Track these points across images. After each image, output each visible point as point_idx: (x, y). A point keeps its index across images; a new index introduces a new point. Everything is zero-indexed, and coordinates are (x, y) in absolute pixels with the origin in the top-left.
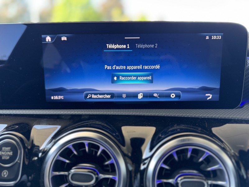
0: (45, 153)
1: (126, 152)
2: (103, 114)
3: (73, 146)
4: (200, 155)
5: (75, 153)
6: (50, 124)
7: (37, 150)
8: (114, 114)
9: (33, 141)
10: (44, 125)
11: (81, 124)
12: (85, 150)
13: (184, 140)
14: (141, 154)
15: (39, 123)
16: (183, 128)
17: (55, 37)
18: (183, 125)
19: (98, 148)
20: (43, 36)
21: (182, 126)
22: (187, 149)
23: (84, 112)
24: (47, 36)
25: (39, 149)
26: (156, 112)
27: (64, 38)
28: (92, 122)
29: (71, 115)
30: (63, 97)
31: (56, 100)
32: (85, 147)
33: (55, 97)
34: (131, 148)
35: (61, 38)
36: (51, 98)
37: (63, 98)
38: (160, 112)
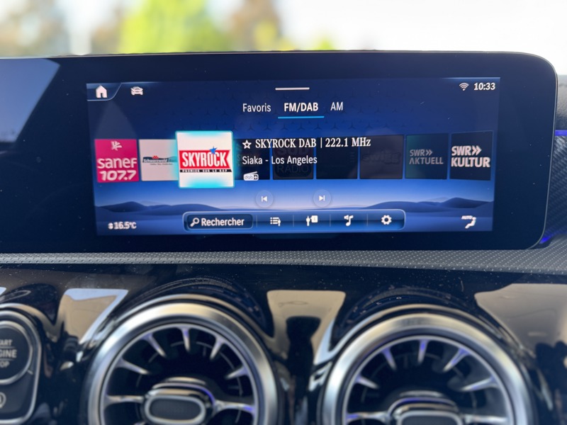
0: (92, 352)
1: (275, 350)
2: (225, 262)
3: (156, 335)
4: (446, 355)
5: (160, 351)
6: (103, 287)
7: (72, 345)
8: (252, 263)
9: (63, 325)
10: (90, 288)
11: (174, 286)
12: (183, 346)
13: (409, 322)
14: (310, 353)
15: (79, 285)
16: (408, 293)
17: (116, 88)
18: (409, 288)
19: (212, 341)
20: (89, 86)
21: (407, 290)
22: (417, 343)
23: (181, 259)
24: (98, 86)
25: (76, 343)
26: (348, 256)
27: (137, 91)
28: (201, 281)
29: (152, 265)
30: (134, 225)
31: (119, 230)
32: (182, 339)
33: (116, 223)
34: (287, 342)
35: (130, 90)
36: (108, 226)
37: (134, 228)
38: (356, 256)
